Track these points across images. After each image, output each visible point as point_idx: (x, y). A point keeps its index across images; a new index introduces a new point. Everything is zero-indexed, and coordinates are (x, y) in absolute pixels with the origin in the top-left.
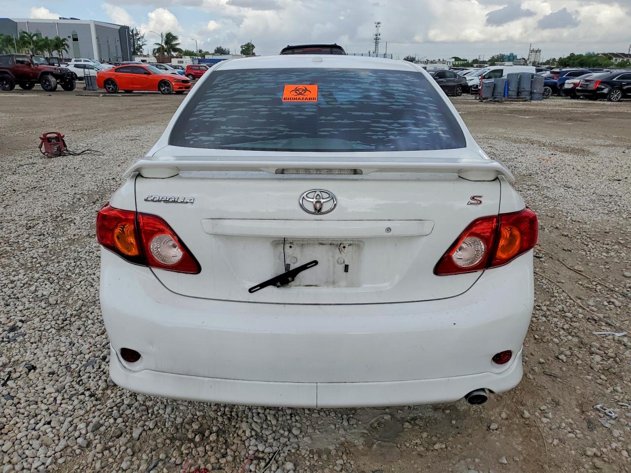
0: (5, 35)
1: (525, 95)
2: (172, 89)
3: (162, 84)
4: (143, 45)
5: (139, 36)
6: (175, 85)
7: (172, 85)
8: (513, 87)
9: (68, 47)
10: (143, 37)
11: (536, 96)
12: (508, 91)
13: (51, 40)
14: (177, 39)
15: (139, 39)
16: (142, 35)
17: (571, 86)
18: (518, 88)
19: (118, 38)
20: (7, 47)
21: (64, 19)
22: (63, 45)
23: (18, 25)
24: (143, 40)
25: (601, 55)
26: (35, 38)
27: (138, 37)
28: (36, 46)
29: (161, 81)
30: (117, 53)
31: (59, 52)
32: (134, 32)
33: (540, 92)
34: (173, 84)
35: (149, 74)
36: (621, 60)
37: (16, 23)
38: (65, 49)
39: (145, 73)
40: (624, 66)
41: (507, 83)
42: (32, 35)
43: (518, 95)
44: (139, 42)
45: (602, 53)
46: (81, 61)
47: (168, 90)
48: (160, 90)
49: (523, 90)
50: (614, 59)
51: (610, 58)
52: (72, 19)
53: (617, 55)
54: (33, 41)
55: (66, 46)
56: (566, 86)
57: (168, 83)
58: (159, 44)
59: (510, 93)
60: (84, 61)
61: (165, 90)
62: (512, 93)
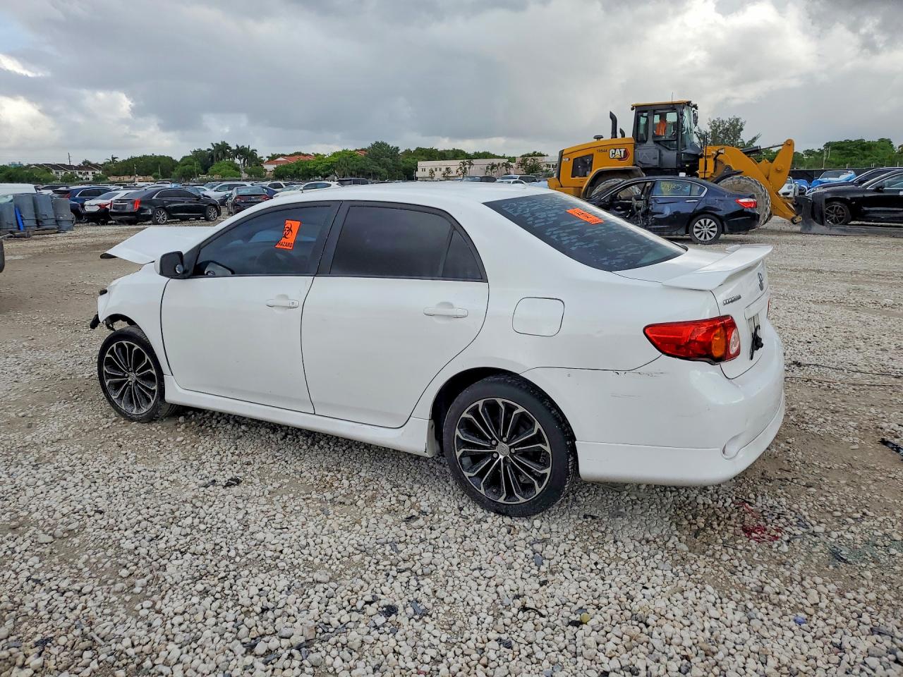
1: (49, 224)
8: (28, 214)
11: (65, 225)
12: (22, 220)
17: (96, 209)
18: (36, 216)
25: (33, 166)
33: (68, 219)
36: (63, 173)
40: (71, 181)
41: (17, 209)
43: (38, 226)
45: (35, 163)
49: (44, 217)
50: (54, 171)
51: (49, 171)
53: (57, 167)
56: (88, 209)
59: (26, 223)
62: (29, 221)
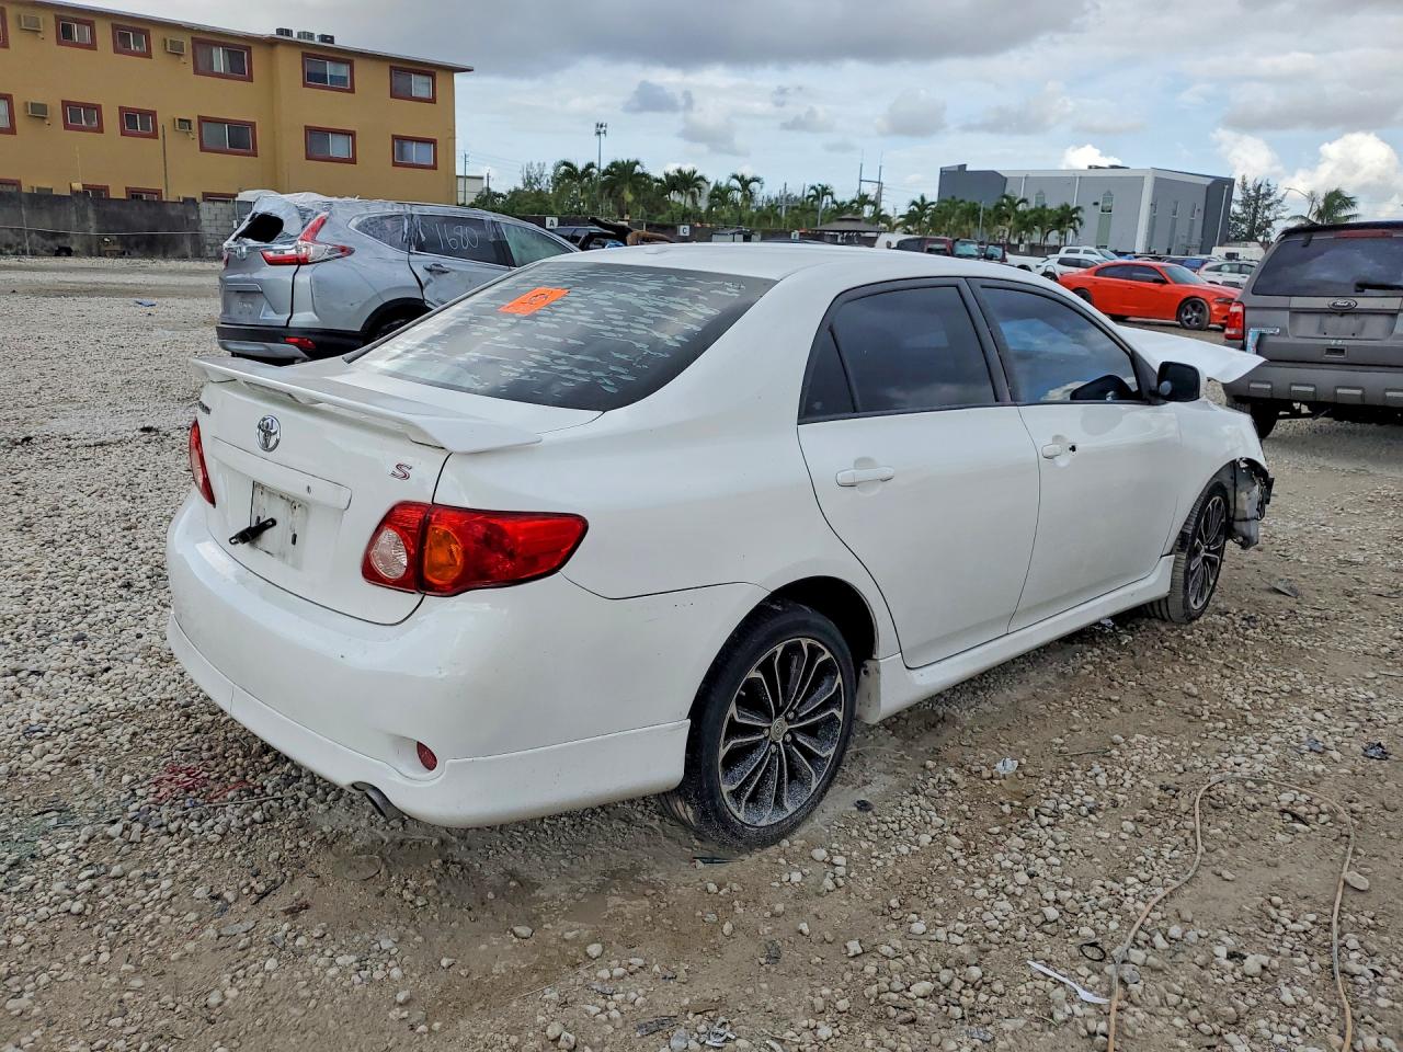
0: (968, 201)
2: (1207, 319)
3: (1189, 307)
4: (1276, 219)
5: (1272, 198)
6: (1216, 310)
7: (1210, 308)
9: (1081, 224)
10: (1279, 202)
13: (1050, 211)
14: (1353, 204)
15: (1268, 207)
16: (1279, 197)
19: (1201, 205)
20: (967, 223)
21: (1097, 167)
22: (1072, 220)
23: (1008, 184)
24: (1280, 208)
26: (1021, 207)
27: (1267, 202)
28: (1020, 222)
29: (1188, 298)
30: (1190, 237)
31: (1062, 233)
32: (1262, 191)
34: (1214, 307)
35: (1164, 282)
37: (1006, 179)
38: (1074, 228)
39: (1156, 281)
42: (1017, 201)
44: (1267, 213)
46: (1077, 252)
47: (1197, 321)
48: (1179, 318)
52: (1113, 167)
54: (1016, 212)
55: (1077, 223)
57: (1202, 304)
58: (1302, 217)
60: (1086, 252)
61: (1190, 319)
